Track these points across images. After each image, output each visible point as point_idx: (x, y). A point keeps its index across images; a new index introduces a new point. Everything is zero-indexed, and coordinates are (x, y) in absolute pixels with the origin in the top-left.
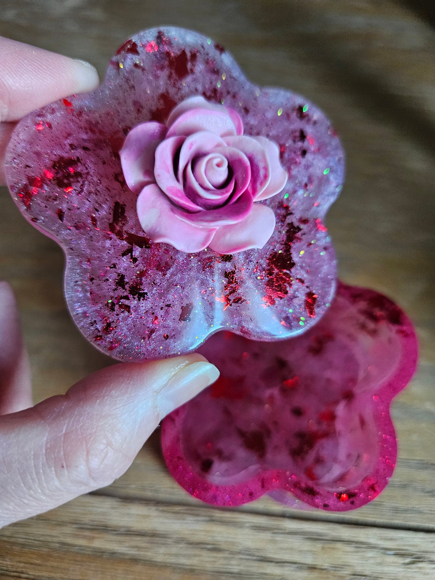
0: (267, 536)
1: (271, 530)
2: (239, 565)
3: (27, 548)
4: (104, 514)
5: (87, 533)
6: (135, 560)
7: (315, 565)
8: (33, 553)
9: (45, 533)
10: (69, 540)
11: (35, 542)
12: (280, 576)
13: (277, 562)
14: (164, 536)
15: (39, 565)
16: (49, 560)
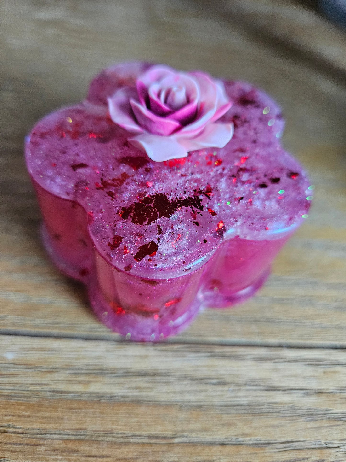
0: (268, 365)
1: (272, 360)
2: (246, 396)
3: (14, 400)
4: (99, 357)
5: (82, 378)
6: (137, 402)
7: (320, 390)
8: (21, 405)
9: (34, 382)
10: (62, 387)
11: (23, 392)
12: (289, 403)
13: (284, 390)
14: (166, 374)
15: (29, 417)
16: (39, 411)
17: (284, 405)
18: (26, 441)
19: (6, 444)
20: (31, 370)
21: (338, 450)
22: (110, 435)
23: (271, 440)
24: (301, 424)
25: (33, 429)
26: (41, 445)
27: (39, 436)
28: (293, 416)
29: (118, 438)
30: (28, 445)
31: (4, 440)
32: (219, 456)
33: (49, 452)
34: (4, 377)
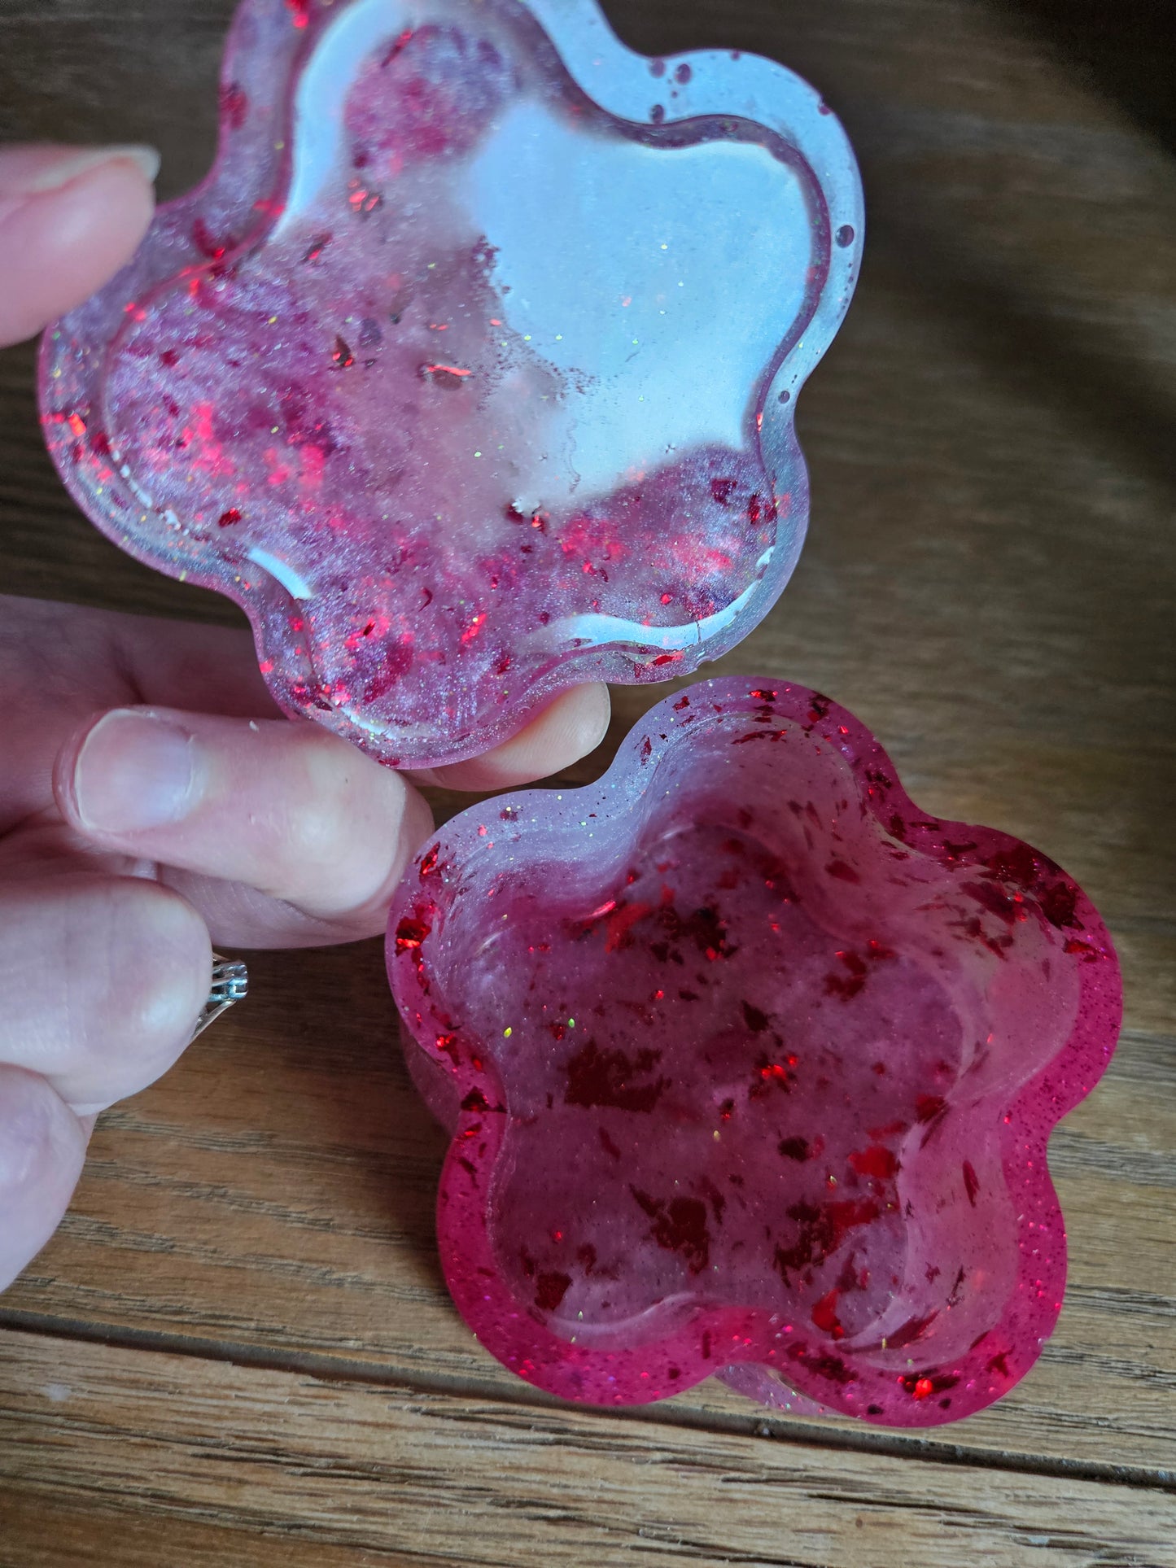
1: (720, 1472)
3: (59, 1509)
5: (225, 1469)
6: (353, 1546)
8: (77, 1524)
9: (109, 1469)
11: (82, 1492)
13: (738, 1560)
15: (91, 1556)
16: (117, 1544)
20: (103, 1437)
34: (38, 1450)
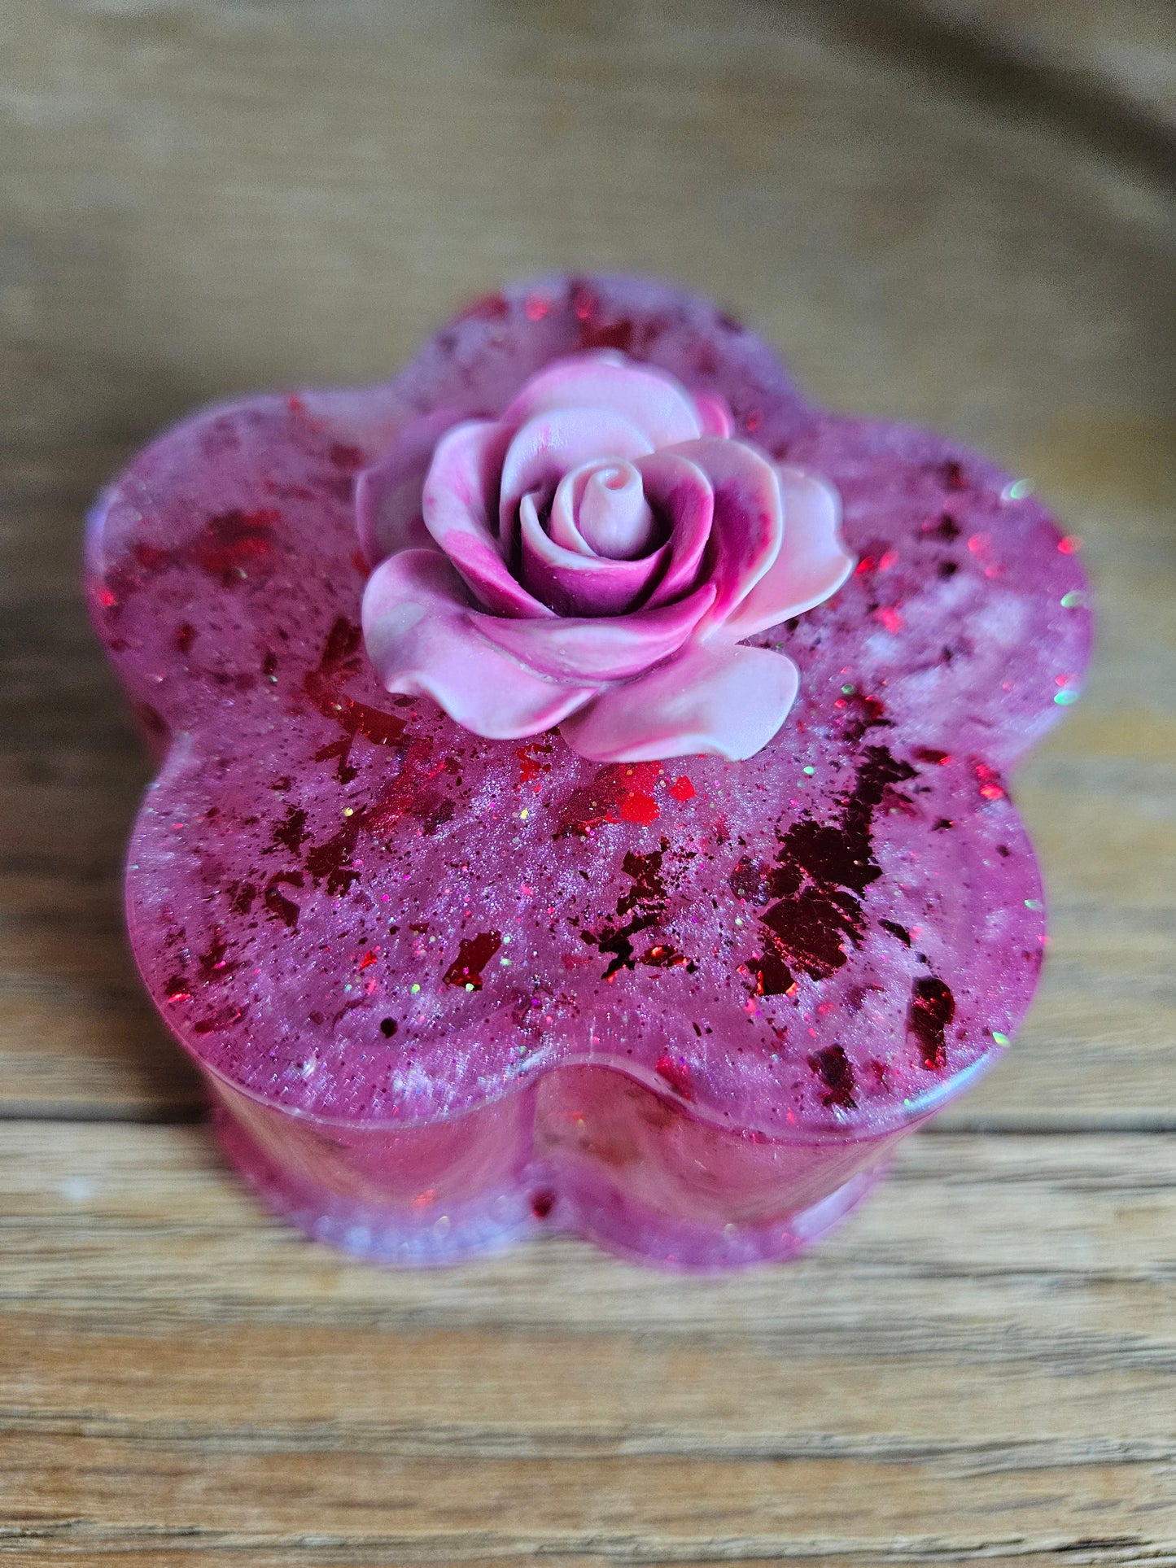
0: (928, 1194)
1: (940, 1177)
2: (857, 1299)
3: (99, 1330)
6: (495, 1328)
7: (1106, 1271)
8: (124, 1345)
9: (163, 1272)
10: (251, 1286)
11: (127, 1305)
12: (1000, 1319)
13: (982, 1276)
15: (148, 1383)
16: (182, 1364)
17: (983, 1325)
18: (144, 1461)
19: (82, 1471)
20: (148, 1233)
21: (1163, 1468)
22: (412, 1434)
23: (941, 1441)
24: (1042, 1386)
25: (164, 1423)
26: (192, 1473)
27: (185, 1445)
28: (1013, 1361)
29: (438, 1442)
30: (150, 1472)
31: (75, 1461)
32: (768, 1496)
33: (220, 1496)
34: (63, 1259)
